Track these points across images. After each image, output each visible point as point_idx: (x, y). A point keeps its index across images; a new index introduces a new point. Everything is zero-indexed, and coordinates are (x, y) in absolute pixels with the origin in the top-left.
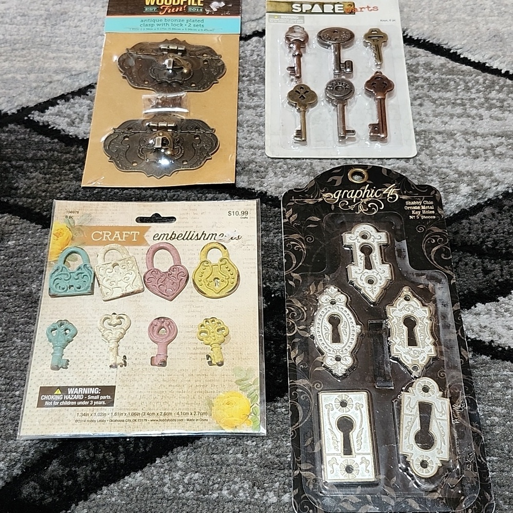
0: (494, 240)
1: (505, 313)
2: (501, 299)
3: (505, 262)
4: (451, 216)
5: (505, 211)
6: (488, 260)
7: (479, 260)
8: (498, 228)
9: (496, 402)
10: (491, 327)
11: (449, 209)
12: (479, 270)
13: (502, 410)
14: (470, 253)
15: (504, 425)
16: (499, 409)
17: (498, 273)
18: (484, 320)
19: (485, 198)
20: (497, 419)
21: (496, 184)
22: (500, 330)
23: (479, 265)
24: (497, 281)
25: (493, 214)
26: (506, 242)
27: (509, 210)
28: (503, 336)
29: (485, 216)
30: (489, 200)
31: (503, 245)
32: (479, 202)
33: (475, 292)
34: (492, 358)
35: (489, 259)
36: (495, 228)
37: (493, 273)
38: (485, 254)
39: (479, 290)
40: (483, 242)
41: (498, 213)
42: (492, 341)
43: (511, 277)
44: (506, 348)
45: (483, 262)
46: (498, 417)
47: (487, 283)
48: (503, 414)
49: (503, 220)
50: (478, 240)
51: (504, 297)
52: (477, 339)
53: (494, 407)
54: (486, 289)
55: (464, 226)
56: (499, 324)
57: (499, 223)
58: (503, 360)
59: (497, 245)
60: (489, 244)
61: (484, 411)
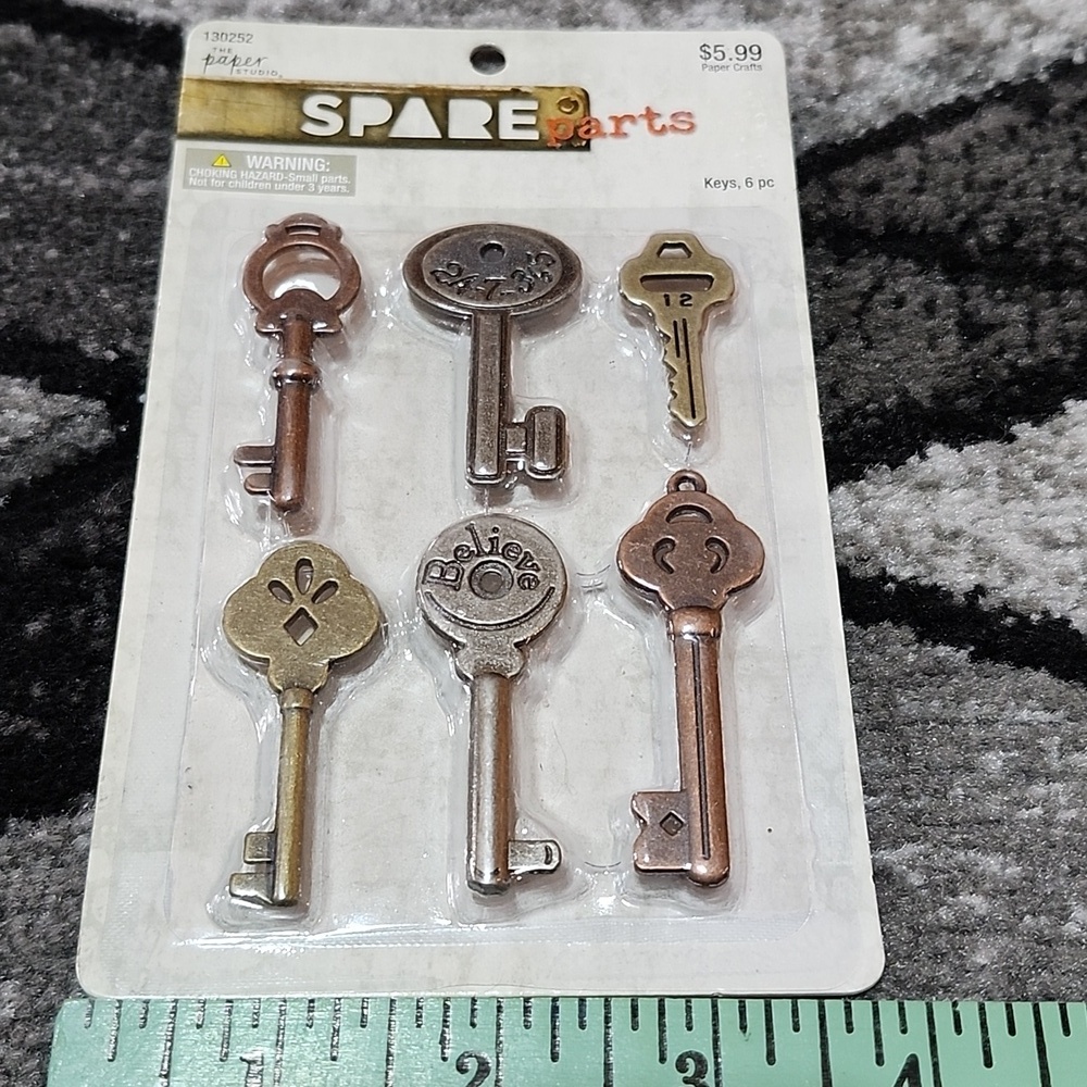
0: (1010, 221)
1: (1036, 486)
2: (1024, 430)
3: (1045, 295)
4: (858, 136)
5: (1056, 121)
6: (981, 288)
7: (947, 288)
8: (1026, 175)
9: (985, 831)
10: (980, 534)
11: (852, 112)
12: (947, 320)
13: (1004, 866)
14: (918, 260)
15: (1010, 930)
16: (991, 863)
17: (1016, 334)
18: (955, 507)
19: (986, 80)
20: (979, 904)
21: (1027, 28)
22: (1016, 547)
23: (948, 306)
24: (1012, 366)
25: (1012, 131)
26: (1055, 227)
27: (1070, 118)
28: (1022, 571)
29: (981, 135)
30: (1001, 85)
31: (1041, 235)
32: (963, 92)
33: (926, 404)
34: (974, 657)
35: (986, 284)
36: (1014, 177)
37: (1000, 334)
38: (973, 268)
39: (938, 395)
40: (970, 225)
41: (1030, 126)
42: (980, 590)
43: (1065, 353)
44: (1035, 617)
45: (963, 296)
46: (986, 894)
47: (975, 372)
48: (1006, 882)
49: (1046, 149)
50: (951, 216)
51: (1037, 423)
52: (924, 582)
53: (971, 853)
54: (968, 392)
55: (901, 166)
56: (1011, 524)
57: (1032, 161)
58: (1019, 665)
59: (1019, 236)
60: (991, 233)
61: (930, 870)
